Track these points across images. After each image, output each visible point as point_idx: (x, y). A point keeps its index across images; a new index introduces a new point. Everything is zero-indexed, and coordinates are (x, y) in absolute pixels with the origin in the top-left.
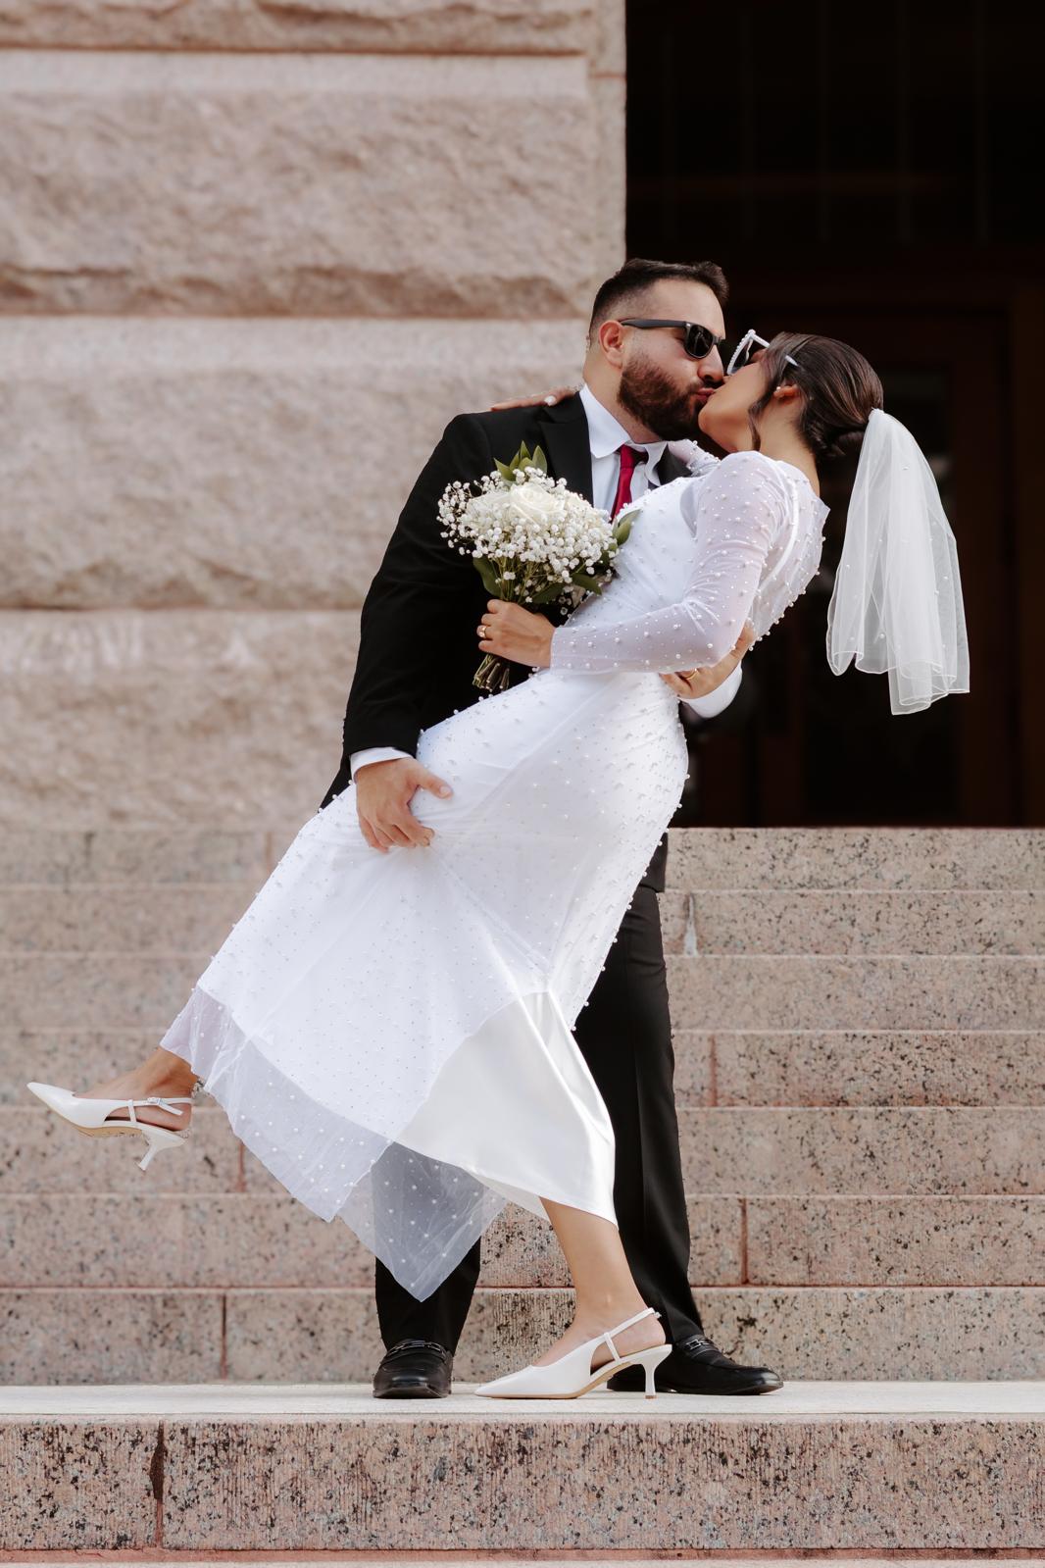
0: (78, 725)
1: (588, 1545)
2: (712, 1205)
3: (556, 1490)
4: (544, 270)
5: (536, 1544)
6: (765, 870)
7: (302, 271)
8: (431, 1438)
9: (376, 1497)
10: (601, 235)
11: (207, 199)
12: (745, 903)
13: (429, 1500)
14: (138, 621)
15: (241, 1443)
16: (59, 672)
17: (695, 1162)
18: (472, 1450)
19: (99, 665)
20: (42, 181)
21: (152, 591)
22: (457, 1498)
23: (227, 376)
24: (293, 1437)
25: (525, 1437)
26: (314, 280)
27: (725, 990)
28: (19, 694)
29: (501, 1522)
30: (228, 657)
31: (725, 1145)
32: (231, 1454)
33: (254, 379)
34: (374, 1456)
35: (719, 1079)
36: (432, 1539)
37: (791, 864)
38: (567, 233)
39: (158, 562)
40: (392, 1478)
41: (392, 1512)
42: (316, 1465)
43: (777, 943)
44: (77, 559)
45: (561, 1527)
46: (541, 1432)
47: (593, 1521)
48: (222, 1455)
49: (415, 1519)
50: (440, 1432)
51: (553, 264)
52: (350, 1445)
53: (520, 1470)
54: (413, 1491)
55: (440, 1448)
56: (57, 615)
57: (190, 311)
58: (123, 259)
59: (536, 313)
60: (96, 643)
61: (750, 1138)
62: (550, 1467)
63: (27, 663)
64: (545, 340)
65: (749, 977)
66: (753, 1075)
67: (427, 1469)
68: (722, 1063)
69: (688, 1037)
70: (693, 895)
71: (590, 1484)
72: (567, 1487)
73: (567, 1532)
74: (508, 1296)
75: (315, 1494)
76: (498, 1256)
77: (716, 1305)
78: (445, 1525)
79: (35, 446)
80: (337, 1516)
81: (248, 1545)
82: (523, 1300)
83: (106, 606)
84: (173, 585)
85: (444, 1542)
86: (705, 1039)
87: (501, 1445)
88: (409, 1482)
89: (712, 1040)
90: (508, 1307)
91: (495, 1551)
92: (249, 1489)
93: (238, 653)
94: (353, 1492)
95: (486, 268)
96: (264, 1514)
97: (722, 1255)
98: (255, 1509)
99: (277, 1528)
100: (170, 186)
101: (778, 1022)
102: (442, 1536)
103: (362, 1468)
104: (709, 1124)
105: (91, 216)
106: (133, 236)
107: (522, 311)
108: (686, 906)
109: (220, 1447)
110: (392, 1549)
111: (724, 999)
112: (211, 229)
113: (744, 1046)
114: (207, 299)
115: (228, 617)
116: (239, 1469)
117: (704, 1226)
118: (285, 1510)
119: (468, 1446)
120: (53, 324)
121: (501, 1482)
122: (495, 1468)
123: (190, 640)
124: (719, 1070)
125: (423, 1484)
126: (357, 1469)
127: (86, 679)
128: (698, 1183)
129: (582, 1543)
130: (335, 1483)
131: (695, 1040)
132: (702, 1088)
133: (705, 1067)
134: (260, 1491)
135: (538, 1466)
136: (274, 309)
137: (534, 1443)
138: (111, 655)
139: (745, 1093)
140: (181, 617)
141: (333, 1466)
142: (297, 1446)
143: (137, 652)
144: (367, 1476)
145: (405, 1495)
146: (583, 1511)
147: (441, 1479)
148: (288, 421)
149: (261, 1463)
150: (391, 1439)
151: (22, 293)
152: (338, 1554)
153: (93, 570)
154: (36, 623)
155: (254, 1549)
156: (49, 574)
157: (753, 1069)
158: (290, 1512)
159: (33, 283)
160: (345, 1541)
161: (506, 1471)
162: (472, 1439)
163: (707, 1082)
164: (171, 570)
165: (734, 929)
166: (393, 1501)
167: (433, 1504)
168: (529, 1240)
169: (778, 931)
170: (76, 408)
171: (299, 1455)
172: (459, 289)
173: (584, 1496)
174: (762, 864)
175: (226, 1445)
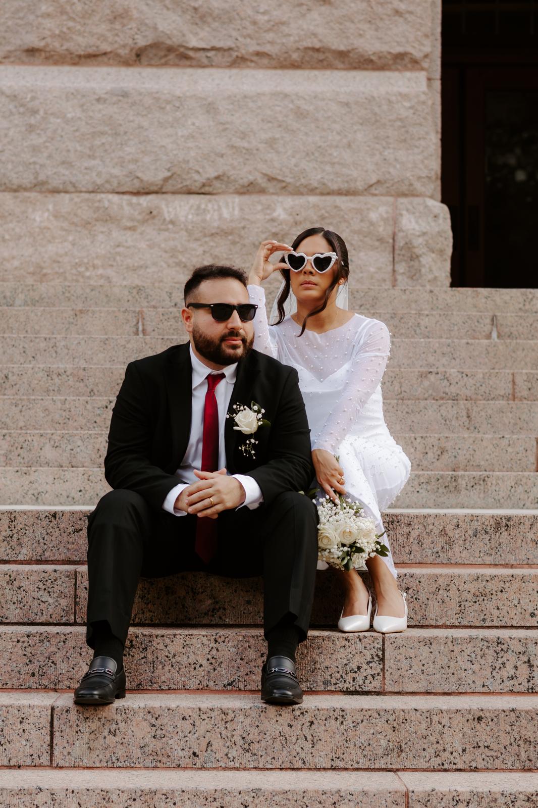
0: (212, 244)
1: (532, 563)
2: (524, 440)
3: (520, 541)
4: (409, 49)
5: (512, 562)
6: (521, 306)
7: (307, 49)
8: (472, 521)
9: (450, 543)
10: (432, 34)
11: (266, 18)
12: (517, 319)
13: (471, 544)
14: (237, 199)
15: (398, 522)
16: (204, 221)
17: (511, 424)
18: (487, 525)
19: (221, 217)
20: (196, 9)
21: (243, 186)
22: (482, 544)
23: (274, 94)
24: (419, 520)
25: (508, 521)
26: (311, 53)
27: (513, 355)
28: (186, 231)
29: (499, 553)
30: (275, 215)
31: (524, 417)
32: (394, 526)
33: (286, 96)
34: (449, 528)
35: (516, 391)
36: (472, 561)
37: (532, 303)
38: (419, 33)
39: (245, 173)
40: (456, 535)
41: (457, 549)
42: (427, 530)
43: (530, 336)
44: (211, 172)
45: (522, 556)
46: (514, 519)
47: (534, 553)
48: (391, 526)
49: (465, 552)
50: (475, 518)
51: (414, 47)
52: (440, 523)
53: (506, 533)
54: (465, 541)
55: (475, 525)
56: (202, 196)
57: (259, 66)
58: (229, 43)
59: (406, 68)
60: (220, 208)
61: (534, 414)
62: (518, 532)
63: (190, 217)
64: (409, 80)
65: (523, 350)
66: (530, 389)
67: (470, 532)
68: (517, 384)
69: (503, 374)
70: (495, 316)
71: (533, 539)
72: (524, 540)
73: (524, 558)
74: (449, 475)
75: (427, 542)
76: (438, 460)
77: (532, 479)
78: (477, 554)
79: (193, 124)
80: (435, 550)
81: (401, 562)
82: (455, 477)
83: (223, 193)
84: (251, 184)
85: (477, 561)
86: (510, 374)
87: (499, 523)
88: (463, 538)
89: (513, 374)
90: (449, 479)
91: (496, 565)
92: (401, 539)
93: (280, 213)
94: (441, 541)
95: (385, 48)
96: (407, 549)
97: (528, 460)
98: (404, 547)
99: (412, 555)
100: (250, 12)
101: (535, 368)
102: (476, 559)
103: (445, 531)
104: (517, 408)
105: (216, 25)
106: (235, 34)
107: (400, 67)
108: (493, 320)
109: (390, 523)
110: (456, 564)
111: (513, 359)
112: (268, 31)
113: (526, 377)
114: (265, 61)
115: (275, 197)
116: (397, 532)
117: (521, 449)
118: (415, 547)
119: (486, 524)
120: (200, 71)
121: (499, 538)
122: (496, 532)
123: (259, 207)
124: (515, 387)
125: (469, 537)
126: (443, 532)
127: (216, 224)
128: (512, 432)
129: (530, 562)
130: (435, 537)
131: (506, 374)
132: (509, 394)
133: (510, 386)
134: (406, 540)
135: (513, 532)
136: (295, 66)
137: (511, 523)
138: (226, 214)
139: (526, 396)
140: (255, 198)
141: (434, 531)
142: (420, 523)
143: (237, 212)
144: (446, 535)
145: (462, 542)
146: (530, 549)
147: (476, 536)
148: (300, 114)
149: (406, 529)
150: (456, 521)
151: (187, 58)
152: (436, 566)
153: (217, 178)
154: (194, 200)
155: (403, 563)
156: (200, 179)
157: (530, 386)
158: (417, 549)
159: (191, 53)
160: (438, 561)
161: (501, 533)
162: (488, 521)
163: (511, 392)
164: (251, 178)
165: (513, 330)
166: (457, 545)
167: (473, 546)
168: (450, 453)
169: (531, 331)
170: (210, 108)
171: (421, 526)
172: (373, 58)
173: (531, 544)
174: (520, 303)
175: (392, 522)
